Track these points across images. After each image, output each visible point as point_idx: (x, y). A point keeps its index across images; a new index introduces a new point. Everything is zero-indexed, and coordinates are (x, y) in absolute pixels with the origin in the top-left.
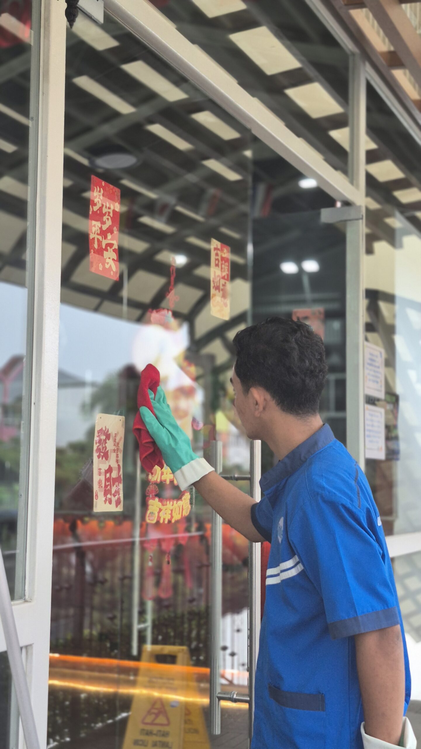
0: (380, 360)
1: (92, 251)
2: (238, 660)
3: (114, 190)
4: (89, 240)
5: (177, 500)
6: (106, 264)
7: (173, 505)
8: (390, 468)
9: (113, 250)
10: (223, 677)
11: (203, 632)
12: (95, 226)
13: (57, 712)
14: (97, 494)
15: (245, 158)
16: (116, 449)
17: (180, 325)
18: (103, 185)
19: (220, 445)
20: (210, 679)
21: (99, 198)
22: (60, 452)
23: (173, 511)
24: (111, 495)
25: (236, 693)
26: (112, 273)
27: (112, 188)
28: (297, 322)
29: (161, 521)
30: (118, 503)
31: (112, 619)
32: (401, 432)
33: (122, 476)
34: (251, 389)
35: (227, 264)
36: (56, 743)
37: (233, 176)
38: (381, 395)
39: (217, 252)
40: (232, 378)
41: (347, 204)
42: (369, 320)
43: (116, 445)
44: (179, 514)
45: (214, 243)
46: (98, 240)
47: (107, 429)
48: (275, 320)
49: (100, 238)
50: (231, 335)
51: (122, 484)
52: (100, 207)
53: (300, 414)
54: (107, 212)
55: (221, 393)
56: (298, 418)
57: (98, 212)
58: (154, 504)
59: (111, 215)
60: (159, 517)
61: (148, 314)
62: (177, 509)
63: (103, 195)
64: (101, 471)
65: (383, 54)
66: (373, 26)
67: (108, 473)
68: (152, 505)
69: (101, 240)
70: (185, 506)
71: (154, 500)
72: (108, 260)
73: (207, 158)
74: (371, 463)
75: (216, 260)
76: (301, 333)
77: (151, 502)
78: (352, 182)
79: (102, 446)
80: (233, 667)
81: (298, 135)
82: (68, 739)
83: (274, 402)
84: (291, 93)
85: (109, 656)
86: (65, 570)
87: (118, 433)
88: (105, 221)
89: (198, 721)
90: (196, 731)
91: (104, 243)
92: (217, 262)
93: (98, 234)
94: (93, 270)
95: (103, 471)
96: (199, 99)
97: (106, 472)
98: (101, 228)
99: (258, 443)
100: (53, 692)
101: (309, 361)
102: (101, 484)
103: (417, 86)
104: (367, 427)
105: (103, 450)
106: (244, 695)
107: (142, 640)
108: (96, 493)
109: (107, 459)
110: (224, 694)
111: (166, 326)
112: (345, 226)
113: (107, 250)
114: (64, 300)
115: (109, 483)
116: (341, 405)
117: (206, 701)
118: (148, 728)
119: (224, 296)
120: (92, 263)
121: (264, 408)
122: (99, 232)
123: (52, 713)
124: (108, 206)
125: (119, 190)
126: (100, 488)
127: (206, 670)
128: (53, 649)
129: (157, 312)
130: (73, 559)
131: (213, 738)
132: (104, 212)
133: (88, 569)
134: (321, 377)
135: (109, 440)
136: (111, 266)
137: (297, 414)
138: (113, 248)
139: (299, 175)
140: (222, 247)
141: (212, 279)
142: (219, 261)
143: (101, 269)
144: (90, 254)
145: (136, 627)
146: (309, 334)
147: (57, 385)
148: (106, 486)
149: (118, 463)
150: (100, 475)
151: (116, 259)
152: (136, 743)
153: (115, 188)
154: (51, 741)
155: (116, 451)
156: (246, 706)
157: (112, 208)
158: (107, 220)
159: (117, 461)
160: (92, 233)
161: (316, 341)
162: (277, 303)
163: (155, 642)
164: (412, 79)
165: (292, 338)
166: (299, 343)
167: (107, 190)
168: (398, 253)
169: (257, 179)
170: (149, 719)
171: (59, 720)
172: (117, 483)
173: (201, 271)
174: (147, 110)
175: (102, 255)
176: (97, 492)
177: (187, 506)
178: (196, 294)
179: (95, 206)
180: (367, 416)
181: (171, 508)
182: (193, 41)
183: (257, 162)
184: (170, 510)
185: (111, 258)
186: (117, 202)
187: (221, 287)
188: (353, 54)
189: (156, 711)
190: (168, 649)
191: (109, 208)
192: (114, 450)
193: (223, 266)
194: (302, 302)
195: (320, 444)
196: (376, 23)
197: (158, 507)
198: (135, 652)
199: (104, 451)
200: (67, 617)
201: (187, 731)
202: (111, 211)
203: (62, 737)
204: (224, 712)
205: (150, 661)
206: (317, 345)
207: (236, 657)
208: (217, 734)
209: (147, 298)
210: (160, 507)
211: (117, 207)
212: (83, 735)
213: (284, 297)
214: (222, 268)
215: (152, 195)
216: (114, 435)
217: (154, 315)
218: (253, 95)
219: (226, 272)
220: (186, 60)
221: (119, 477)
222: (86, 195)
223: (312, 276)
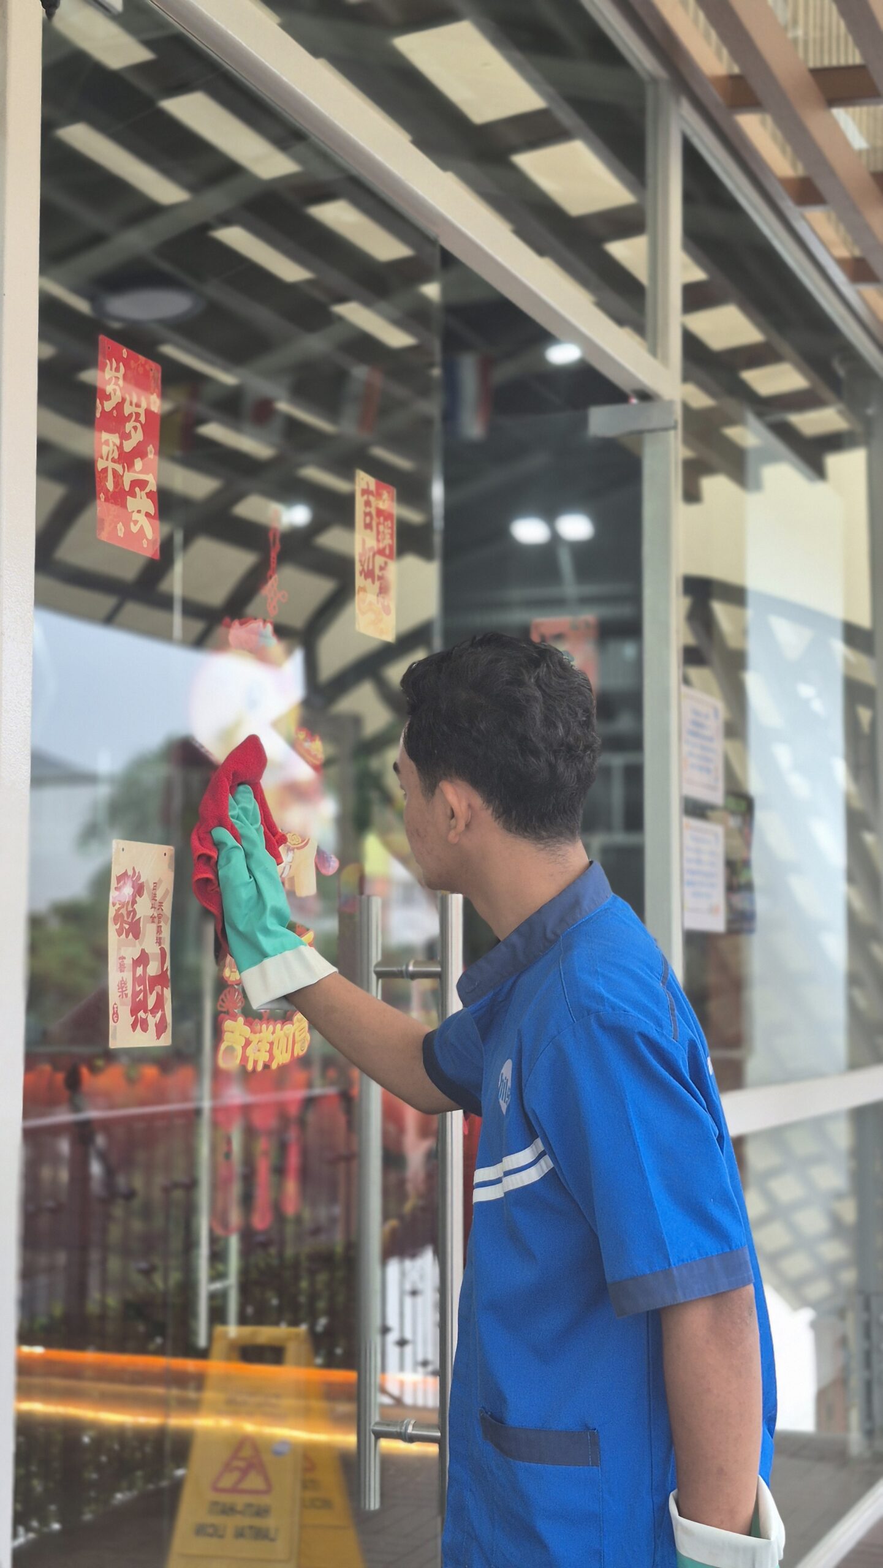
0: (714, 725)
1: (102, 495)
2: (415, 1354)
3: (147, 367)
4: (96, 473)
5: (283, 1023)
6: (132, 524)
7: (273, 1033)
8: (737, 950)
9: (146, 493)
10: (383, 1391)
11: (340, 1299)
12: (107, 443)
13: (34, 1468)
14: (116, 1009)
15: (425, 300)
16: (156, 915)
17: (289, 652)
18: (125, 356)
19: (376, 904)
20: (358, 1395)
21: (116, 384)
22: (35, 923)
23: (275, 1047)
24: (145, 1012)
25: (413, 1422)
26: (145, 543)
27: (143, 362)
28: (540, 643)
29: (250, 1067)
30: (160, 1028)
31: (148, 1273)
32: (758, 875)
33: (169, 973)
34: (440, 784)
35: (389, 523)
36: (31, 1535)
37: (397, 338)
38: (716, 796)
39: (368, 497)
40: (398, 762)
41: (645, 396)
42: (691, 641)
43: (157, 906)
44: (286, 1052)
45: (362, 479)
46: (114, 472)
47: (137, 875)
48: (494, 639)
49: (119, 468)
50: (396, 672)
51: (169, 989)
52: (118, 403)
53: (542, 838)
54: (134, 414)
55: (374, 795)
56: (539, 846)
57: (115, 412)
58: (236, 1030)
59: (142, 419)
60: (245, 1059)
61: (220, 631)
62: (283, 1042)
63: (125, 377)
64: (126, 961)
65: (718, 80)
66: (696, 21)
67: (140, 967)
68: (232, 1032)
69: (121, 473)
70: (300, 1035)
71: (236, 1021)
72: (135, 516)
73: (342, 299)
74: (695, 941)
75: (367, 514)
76: (548, 666)
77: (228, 1024)
78: (653, 351)
79: (127, 909)
80: (402, 1368)
81: (541, 251)
82: (56, 1526)
83: (490, 811)
84: (525, 161)
85: (142, 1350)
86: (46, 1173)
87: (160, 881)
88: (130, 431)
89: (331, 1481)
90: (326, 1504)
91: (128, 478)
92: (368, 519)
93: (113, 460)
94: (104, 536)
95: (128, 962)
96: (325, 174)
97: (137, 963)
98: (120, 448)
99: (456, 901)
100: (25, 1427)
101: (563, 727)
102: (124, 989)
103: (789, 149)
104: (686, 866)
105: (128, 918)
106: (429, 1427)
107: (217, 1315)
108: (114, 1008)
109: (136, 936)
110: (388, 1425)
111: (260, 655)
112: (640, 443)
113: (134, 495)
114: (43, 601)
115: (142, 987)
116: (634, 819)
117: (348, 1439)
118: (226, 1499)
119: (383, 590)
120: (102, 521)
121: (467, 826)
122: (116, 457)
123: (22, 1471)
124: (135, 400)
125: (159, 368)
126: (123, 997)
127: (351, 1376)
128: (25, 1336)
129: (242, 624)
130: (64, 1146)
131: (361, 1518)
132: (126, 414)
133: (96, 1168)
134: (587, 759)
135: (140, 896)
136: (142, 527)
137: (539, 838)
138: (147, 490)
139: (545, 338)
140: (378, 487)
141: (357, 558)
142: (371, 519)
143: (121, 534)
144: (98, 501)
145: (205, 1288)
146: (564, 668)
147: (29, 782)
148: (135, 994)
149: (160, 944)
150: (122, 971)
151: (152, 512)
152: (201, 1530)
153: (150, 362)
154: (21, 1530)
155: (156, 920)
156: (433, 1449)
157: (144, 405)
158: (133, 431)
159: (159, 941)
160: (102, 458)
161: (579, 684)
162: (503, 605)
163: (243, 1320)
164: (779, 134)
165: (530, 678)
166: (543, 686)
167: (133, 367)
168: (752, 501)
169: (453, 344)
170: (228, 1481)
171: (38, 1486)
172: (158, 988)
173: (332, 539)
174: (217, 200)
175: (124, 505)
176: (115, 1006)
177: (303, 1036)
178: (321, 587)
179: (106, 401)
180: (688, 842)
181: (271, 1038)
182: (315, 51)
183: (451, 309)
184: (268, 1042)
185: (143, 512)
186: (154, 392)
187: (377, 572)
188: (655, 81)
189: (241, 1464)
190: (266, 1334)
191: (138, 406)
192: (153, 917)
193: (381, 528)
194: (557, 603)
195: (586, 904)
196: (701, 16)
197: (243, 1036)
198: (202, 1341)
199: (130, 920)
200: (51, 1269)
201: (307, 1505)
202: (142, 411)
203: (44, 1521)
204: (388, 1462)
205: (228, 1358)
206: (581, 693)
207: (408, 1349)
208: (372, 1508)
209: (216, 596)
210: (247, 1037)
211: (155, 403)
212: (88, 1517)
213: (517, 593)
214: (378, 533)
215: (228, 379)
216: (152, 886)
217: (236, 632)
218: (444, 167)
219: (389, 541)
220: (300, 89)
221: (164, 973)
222: (88, 376)
223: (580, 550)
